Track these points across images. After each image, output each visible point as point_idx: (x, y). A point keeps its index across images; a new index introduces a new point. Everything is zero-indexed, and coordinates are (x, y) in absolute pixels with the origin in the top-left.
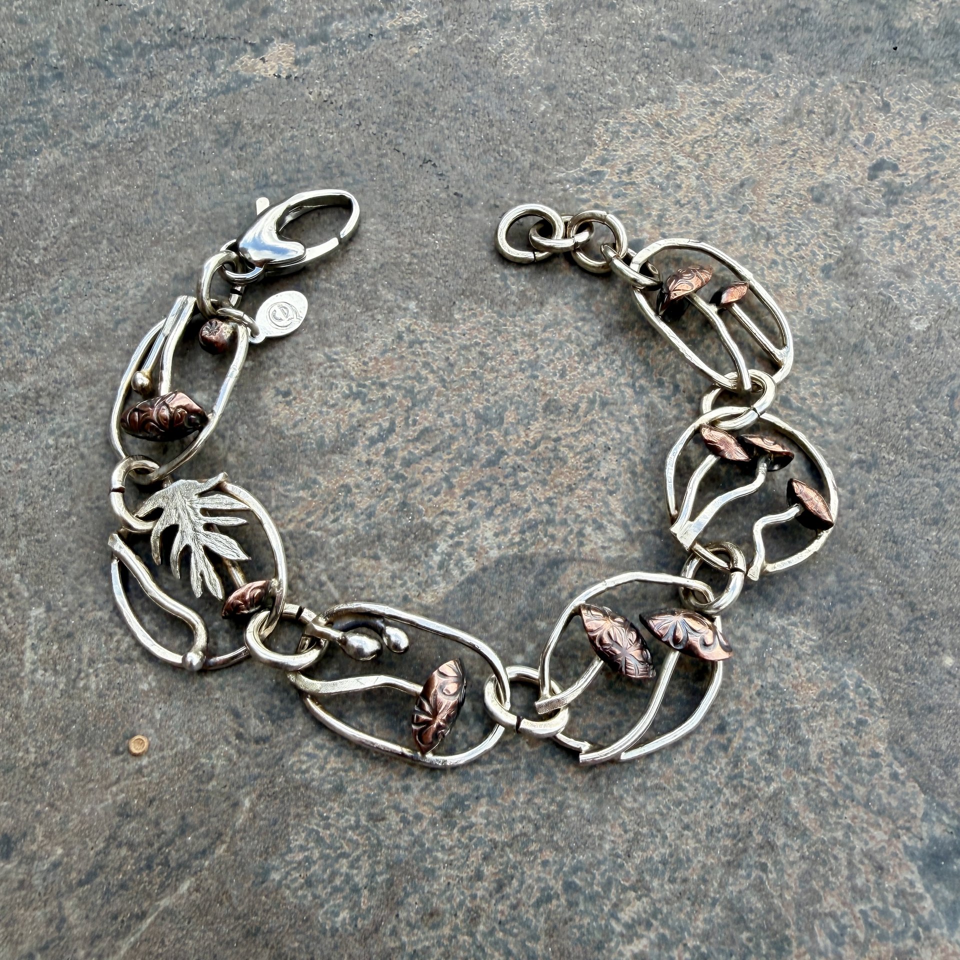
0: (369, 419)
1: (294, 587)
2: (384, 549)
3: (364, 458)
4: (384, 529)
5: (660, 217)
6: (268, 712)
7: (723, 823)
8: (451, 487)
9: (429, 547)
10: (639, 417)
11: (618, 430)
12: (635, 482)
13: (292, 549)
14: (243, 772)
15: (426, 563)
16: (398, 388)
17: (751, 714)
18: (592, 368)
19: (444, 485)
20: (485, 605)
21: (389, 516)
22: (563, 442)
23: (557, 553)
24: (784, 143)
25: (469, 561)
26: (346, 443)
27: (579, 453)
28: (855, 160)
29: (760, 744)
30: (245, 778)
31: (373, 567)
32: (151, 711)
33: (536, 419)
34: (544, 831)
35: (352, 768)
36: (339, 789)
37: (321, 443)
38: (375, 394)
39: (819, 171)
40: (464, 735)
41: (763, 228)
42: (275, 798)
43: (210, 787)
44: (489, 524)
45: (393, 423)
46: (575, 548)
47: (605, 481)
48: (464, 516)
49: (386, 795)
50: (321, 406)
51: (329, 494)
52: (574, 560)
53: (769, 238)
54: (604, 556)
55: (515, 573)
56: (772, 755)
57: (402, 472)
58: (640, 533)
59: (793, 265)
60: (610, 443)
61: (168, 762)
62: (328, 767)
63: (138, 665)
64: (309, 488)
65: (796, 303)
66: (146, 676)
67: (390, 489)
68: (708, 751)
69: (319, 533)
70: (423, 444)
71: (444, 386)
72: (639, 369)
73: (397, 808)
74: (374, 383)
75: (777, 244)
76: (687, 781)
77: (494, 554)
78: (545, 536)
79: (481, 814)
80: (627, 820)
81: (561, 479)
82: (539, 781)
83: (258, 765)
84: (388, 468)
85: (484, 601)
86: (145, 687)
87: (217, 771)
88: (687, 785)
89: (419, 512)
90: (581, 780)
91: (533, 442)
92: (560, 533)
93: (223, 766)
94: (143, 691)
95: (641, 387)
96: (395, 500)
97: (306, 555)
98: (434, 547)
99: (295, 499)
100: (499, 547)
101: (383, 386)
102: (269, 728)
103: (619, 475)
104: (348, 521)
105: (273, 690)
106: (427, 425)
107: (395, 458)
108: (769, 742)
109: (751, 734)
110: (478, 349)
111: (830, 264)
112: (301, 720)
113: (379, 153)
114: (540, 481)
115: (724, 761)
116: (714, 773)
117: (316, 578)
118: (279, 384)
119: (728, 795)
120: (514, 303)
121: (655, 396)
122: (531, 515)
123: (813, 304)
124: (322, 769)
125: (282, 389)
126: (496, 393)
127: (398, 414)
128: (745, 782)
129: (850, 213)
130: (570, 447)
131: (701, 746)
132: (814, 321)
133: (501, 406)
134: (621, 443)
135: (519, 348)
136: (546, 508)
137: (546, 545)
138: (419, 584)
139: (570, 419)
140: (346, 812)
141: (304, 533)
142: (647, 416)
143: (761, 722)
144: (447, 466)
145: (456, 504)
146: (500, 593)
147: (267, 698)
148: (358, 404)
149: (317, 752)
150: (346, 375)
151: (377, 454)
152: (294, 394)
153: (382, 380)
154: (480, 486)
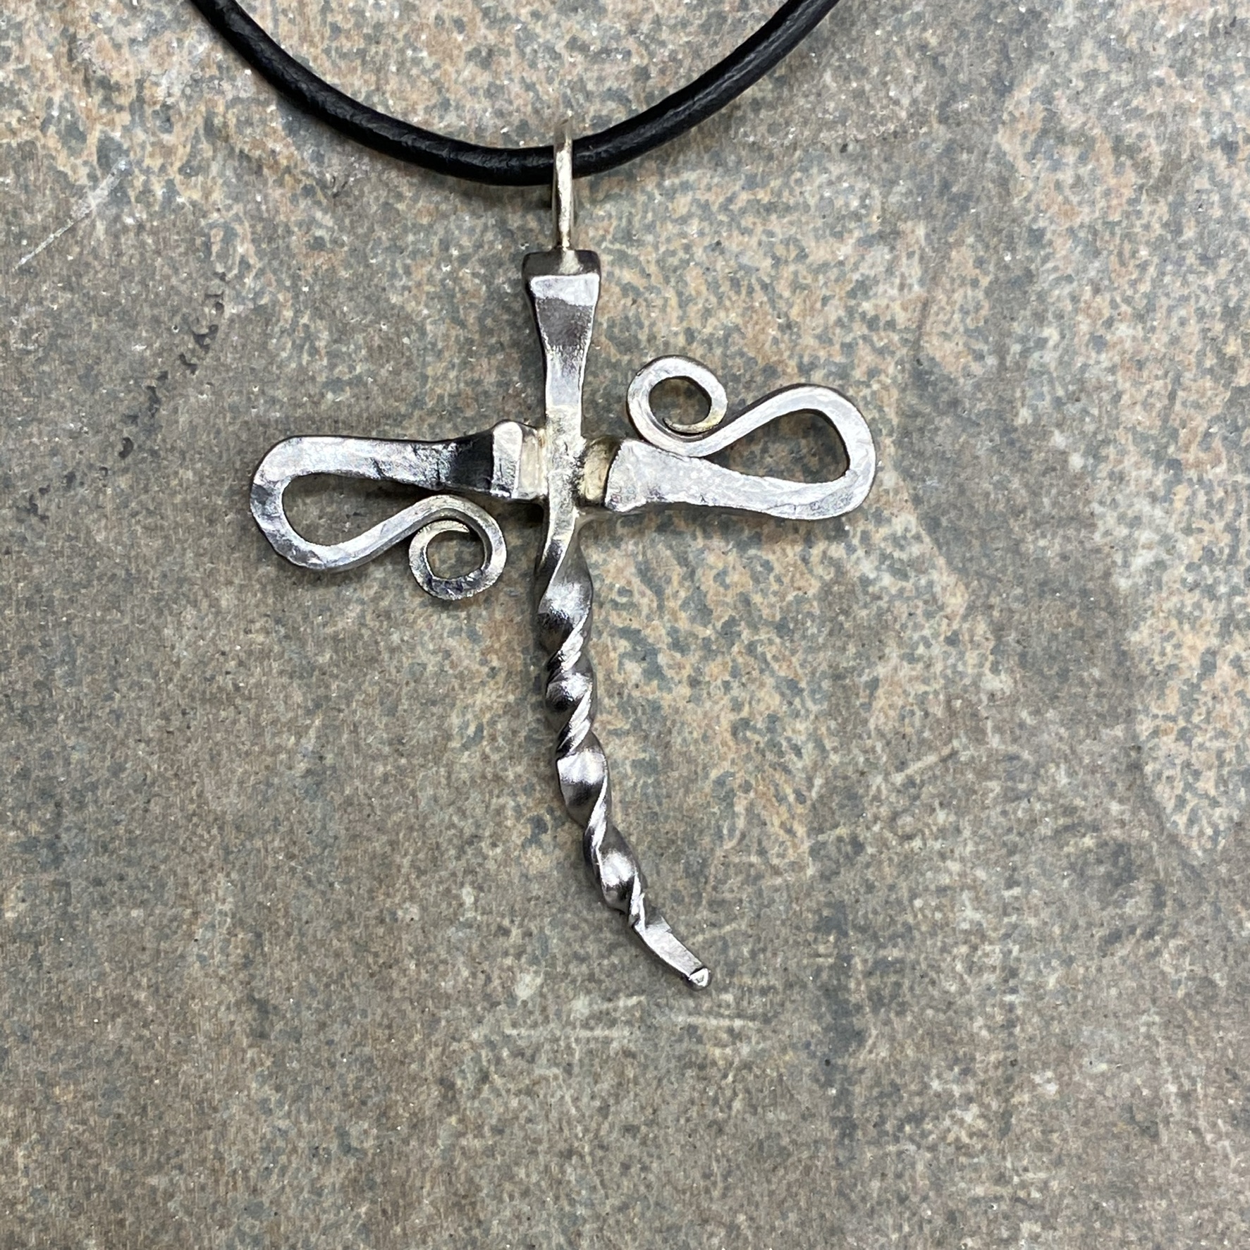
11: (684, 220)
22: (696, 325)
23: (903, 370)
27: (720, 299)
32: (1093, 1078)
46: (896, 338)
47: (777, 262)
51: (748, 758)
54: (916, 288)
57: (719, 625)
60: (707, 241)
62: (1212, 792)
63: (1015, 1101)
67: (751, 649)
69: (818, 782)
70: (669, 581)
96: (771, 642)
98: (865, 582)
99: (749, 822)
104: (799, 730)
130: (707, 313)
138: (929, 615)
139: (649, 305)
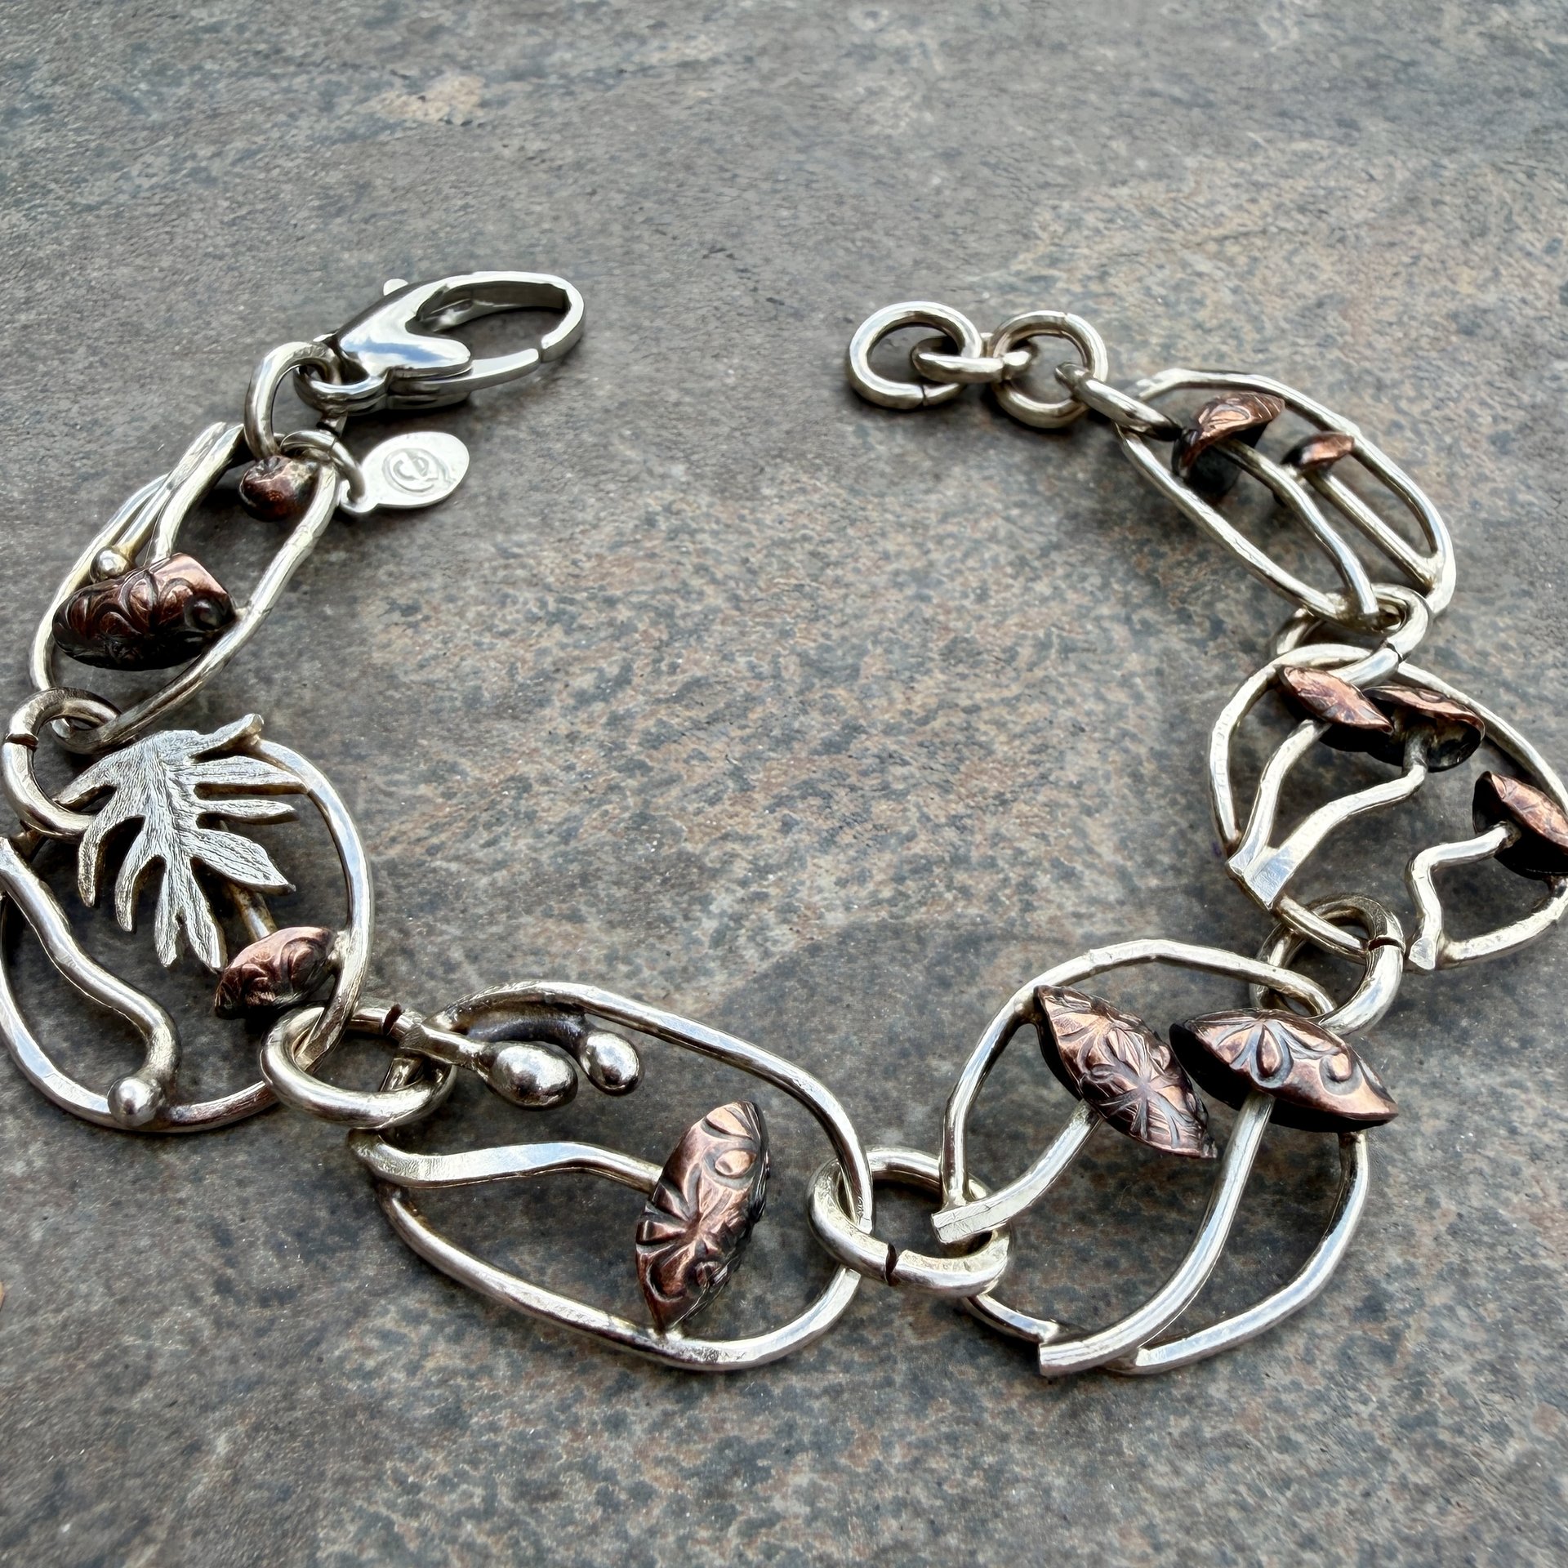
0: (577, 659)
1: (388, 971)
2: (594, 902)
3: (563, 728)
4: (597, 864)
5: (1166, 347)
6: (299, 1235)
7: (1397, 1534)
8: (746, 788)
9: (691, 903)
10: (1144, 676)
12: (1140, 794)
13: (392, 894)
14: (221, 1371)
15: (686, 933)
16: (641, 607)
17: (1441, 1277)
18: (1042, 587)
19: (731, 784)
20: (815, 1022)
21: (610, 838)
24: (1392, 245)
25: (780, 932)
26: (526, 700)
28: (1532, 275)
29: (1469, 1347)
30: (223, 1385)
31: (566, 937)
33: (928, 672)
34: (952, 1540)
35: (487, 1370)
36: (451, 1419)
37: (473, 701)
38: (592, 617)
39: (1465, 288)
40: (759, 1301)
41: (1368, 372)
42: (293, 1436)
43: (135, 1404)
44: (825, 861)
45: (627, 668)
48: (773, 845)
49: (564, 1438)
50: (480, 634)
52: (1015, 937)
53: (1380, 386)
55: (879, 959)
56: (1502, 1374)
58: (1154, 892)
59: (1433, 432)
61: (45, 1340)
64: (441, 780)
65: (1447, 492)
66: (25, 1145)
68: (1345, 1358)
71: (738, 608)
72: (1138, 591)
73: (589, 1469)
74: (592, 598)
75: (1399, 397)
76: (1302, 1429)
77: (837, 919)
78: (949, 888)
79: (798, 1492)
80: (1158, 1519)
81: (983, 782)
82: (940, 1416)
83: (260, 1356)
84: (613, 749)
85: (813, 1013)
86: (18, 1168)
87: (160, 1365)
88: (1300, 1438)
89: (675, 833)
90: (1041, 1416)
91: (921, 713)
92: (983, 884)
93: (174, 1354)
94: (12, 1178)
95: (1144, 622)
97: (421, 908)
100: (848, 909)
101: (611, 602)
102: (297, 1269)
103: (1108, 779)
105: (317, 1186)
106: (699, 674)
107: (629, 731)
108: (1489, 1344)
109: (1446, 1324)
110: (808, 547)
111: (1506, 433)
112: (375, 1255)
113: (627, 234)
114: (938, 785)
115: (1386, 1384)
116: (1365, 1411)
117: (439, 955)
118: (396, 593)
119: (1404, 1467)
120: (882, 475)
121: (1174, 638)
122: (917, 848)
123: (1482, 494)
124: (413, 1369)
125: (402, 602)
126: (843, 624)
127: (638, 654)
128: (1444, 1436)
129: (1534, 353)
131: (1328, 1347)
132: (1486, 522)
133: (854, 647)
134: (1108, 721)
135: (891, 547)
136: (950, 834)
137: (950, 906)
140: (463, 1476)
141: (421, 864)
142: (1159, 672)
143: (1465, 1295)
144: (738, 750)
145: (756, 820)
146: (848, 999)
147: (301, 1204)
148: (557, 632)
149: (405, 1330)
150: (534, 581)
151: (590, 723)
152: (426, 610)
153: (610, 592)
154: (808, 789)
